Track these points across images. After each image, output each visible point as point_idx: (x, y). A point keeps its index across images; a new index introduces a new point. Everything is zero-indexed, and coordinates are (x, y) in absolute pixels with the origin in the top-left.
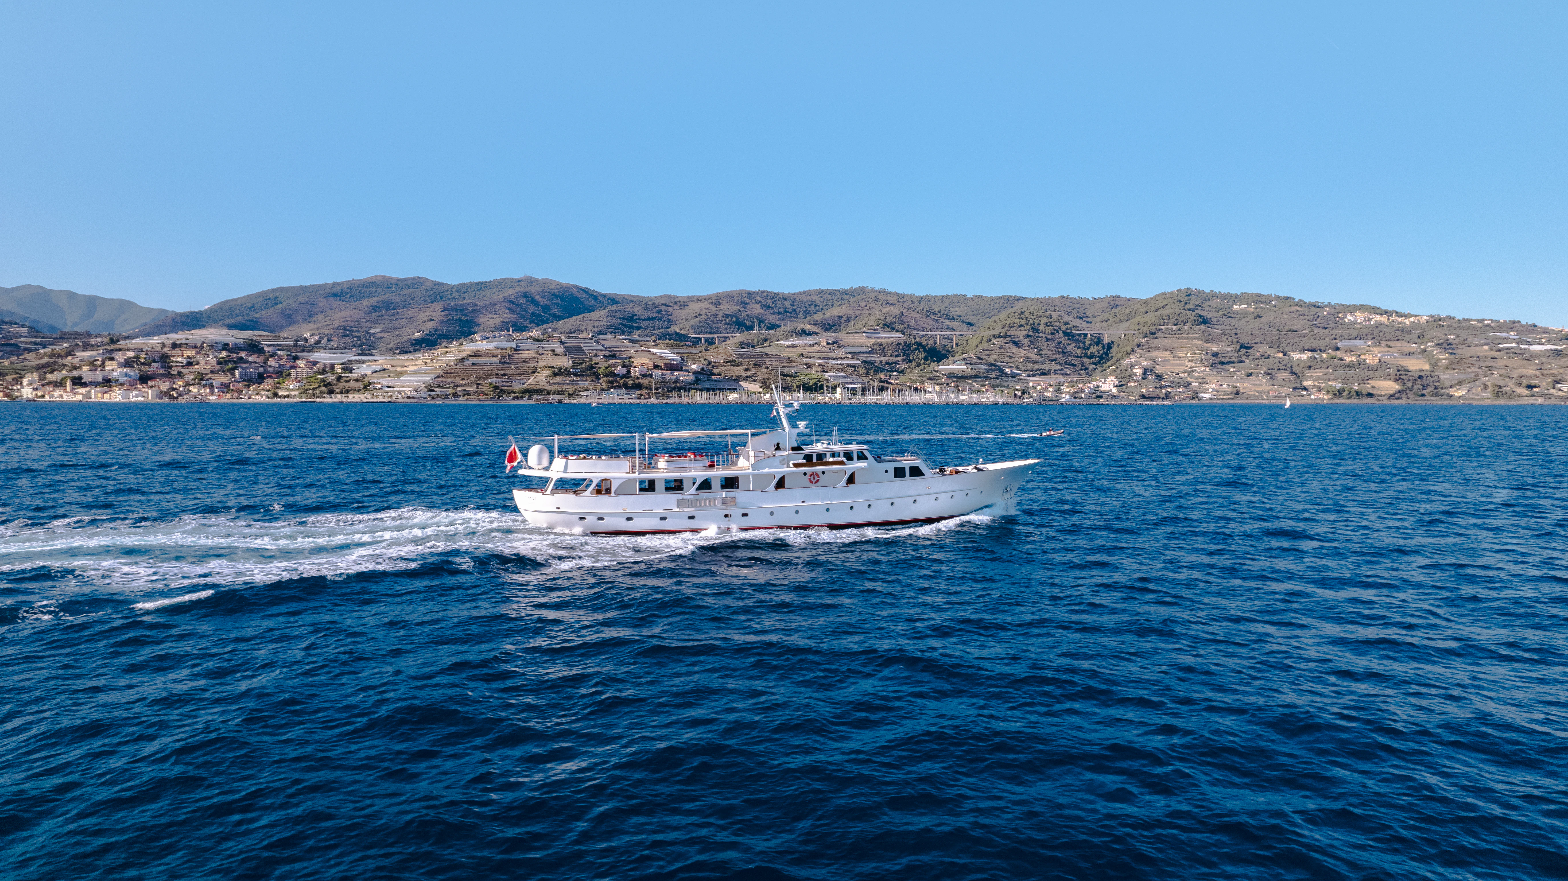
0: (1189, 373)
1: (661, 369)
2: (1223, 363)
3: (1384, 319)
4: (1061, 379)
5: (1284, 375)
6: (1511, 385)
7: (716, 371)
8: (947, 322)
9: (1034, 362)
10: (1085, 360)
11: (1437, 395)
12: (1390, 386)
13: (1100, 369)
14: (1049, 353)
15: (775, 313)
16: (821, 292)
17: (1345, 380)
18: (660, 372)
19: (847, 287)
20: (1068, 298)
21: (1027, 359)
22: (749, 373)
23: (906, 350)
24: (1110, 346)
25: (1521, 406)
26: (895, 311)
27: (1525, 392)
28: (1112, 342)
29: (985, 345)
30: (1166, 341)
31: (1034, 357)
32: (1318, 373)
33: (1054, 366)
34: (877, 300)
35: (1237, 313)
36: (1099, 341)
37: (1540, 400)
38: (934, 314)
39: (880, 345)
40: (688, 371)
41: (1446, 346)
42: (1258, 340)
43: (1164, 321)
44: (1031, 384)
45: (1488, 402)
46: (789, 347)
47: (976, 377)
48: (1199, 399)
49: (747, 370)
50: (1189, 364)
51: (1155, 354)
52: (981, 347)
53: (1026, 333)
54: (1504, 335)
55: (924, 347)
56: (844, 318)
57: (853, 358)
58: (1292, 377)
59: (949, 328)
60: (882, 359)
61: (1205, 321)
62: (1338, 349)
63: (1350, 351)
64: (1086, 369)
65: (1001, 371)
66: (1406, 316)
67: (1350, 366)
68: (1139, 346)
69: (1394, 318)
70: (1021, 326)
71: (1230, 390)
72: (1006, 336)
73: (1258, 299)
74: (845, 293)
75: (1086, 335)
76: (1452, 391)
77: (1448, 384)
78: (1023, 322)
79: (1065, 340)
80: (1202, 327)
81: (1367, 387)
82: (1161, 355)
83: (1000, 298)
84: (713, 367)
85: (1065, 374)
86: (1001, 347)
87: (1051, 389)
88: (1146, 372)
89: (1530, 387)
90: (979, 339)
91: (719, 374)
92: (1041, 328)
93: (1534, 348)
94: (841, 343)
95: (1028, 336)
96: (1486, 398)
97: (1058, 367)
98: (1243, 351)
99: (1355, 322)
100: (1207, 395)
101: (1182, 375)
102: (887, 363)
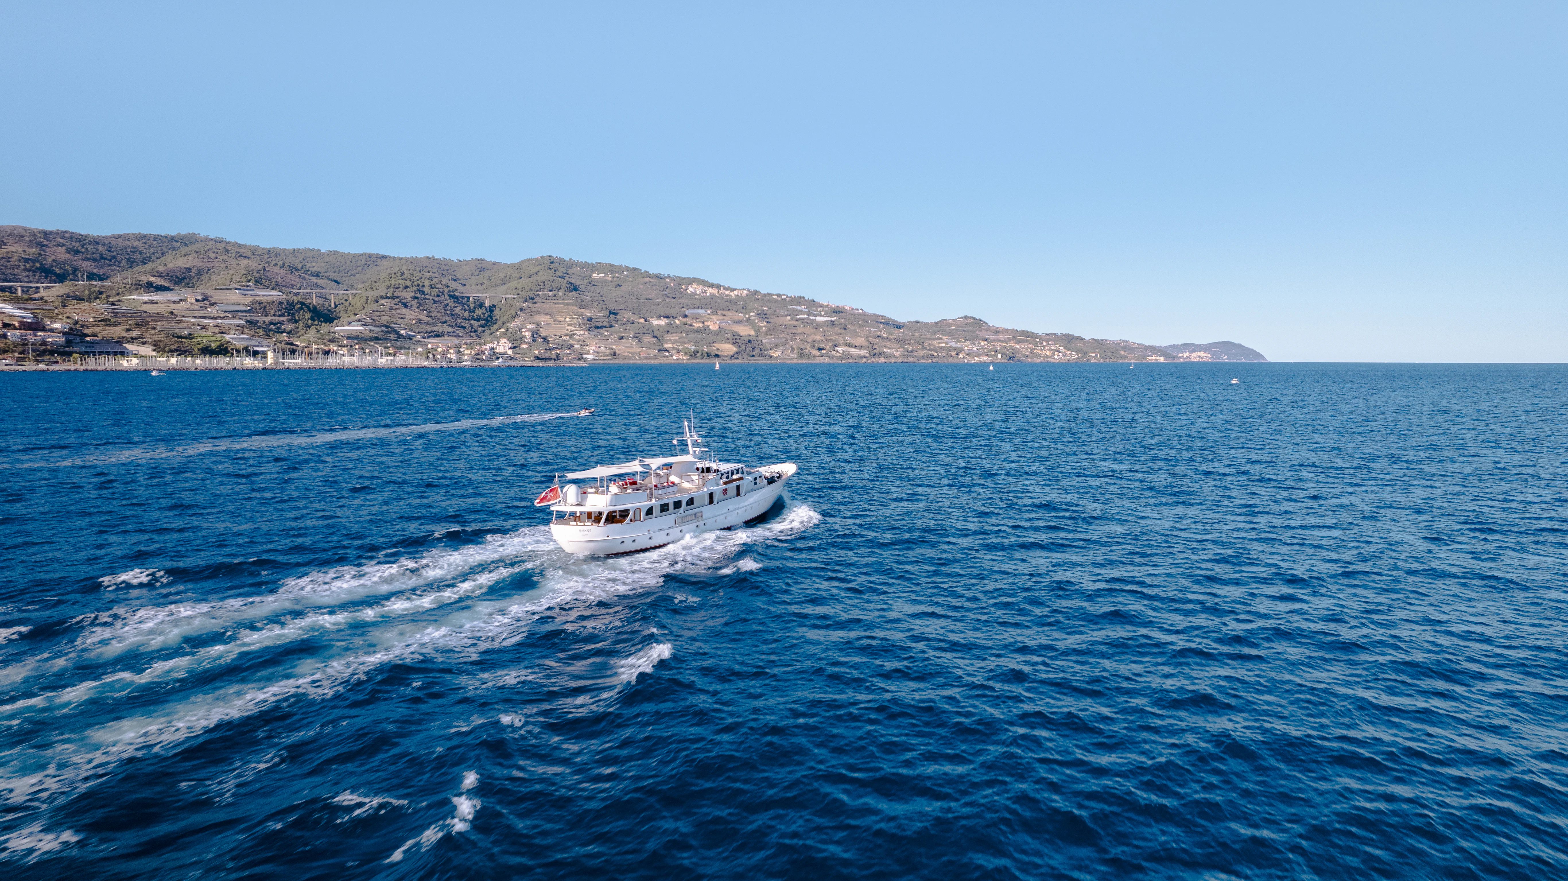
0: (571, 336)
1: (16, 329)
2: (598, 328)
3: (714, 291)
4: (456, 341)
5: (647, 339)
6: (808, 349)
7: (87, 331)
8: (314, 279)
9: (427, 324)
10: (473, 322)
11: (762, 355)
12: (728, 349)
13: (488, 332)
14: (439, 315)
15: (88, 259)
16: (143, 237)
17: (696, 343)
18: (18, 333)
19: (173, 232)
20: (433, 258)
21: (419, 321)
22: (135, 334)
23: (290, 309)
24: (491, 309)
25: (816, 364)
26: (255, 265)
27: (817, 353)
28: (494, 306)
29: (375, 306)
30: (544, 306)
31: (426, 319)
32: (675, 337)
33: (446, 328)
34: (227, 251)
35: (596, 280)
36: (481, 305)
37: (827, 360)
38: (297, 270)
39: (260, 303)
40: (52, 330)
41: (763, 315)
42: (622, 307)
43: (541, 286)
44: (430, 346)
45: (795, 361)
46: (146, 303)
47: (377, 338)
48: (585, 360)
49: (128, 330)
50: (570, 328)
51: (537, 318)
52: (370, 308)
53: (412, 294)
54: (798, 308)
55: (308, 307)
56: (194, 271)
57: (234, 317)
58: (655, 340)
59: (317, 286)
60: (264, 318)
61: (575, 289)
62: (686, 316)
63: (696, 318)
64: (475, 331)
65: (398, 333)
66: (733, 290)
67: (698, 331)
68: (521, 310)
69: (722, 291)
70: (407, 287)
71: (608, 352)
72: (394, 297)
73: (612, 269)
74: (173, 239)
75: (468, 298)
76: (772, 353)
77: (768, 347)
78: (408, 283)
79: (451, 303)
80: (574, 293)
81: (713, 350)
82: (544, 320)
83: (362, 255)
84: (82, 326)
85: (458, 336)
86: (391, 309)
87: (452, 351)
88: (535, 334)
89: (820, 349)
90: (363, 300)
91: (94, 335)
92: (426, 289)
93: (819, 319)
94: (214, 301)
95: (416, 298)
96: (793, 358)
97: (450, 330)
98: (612, 316)
99: (694, 294)
100: (590, 357)
101: (564, 338)
102: (271, 323)
